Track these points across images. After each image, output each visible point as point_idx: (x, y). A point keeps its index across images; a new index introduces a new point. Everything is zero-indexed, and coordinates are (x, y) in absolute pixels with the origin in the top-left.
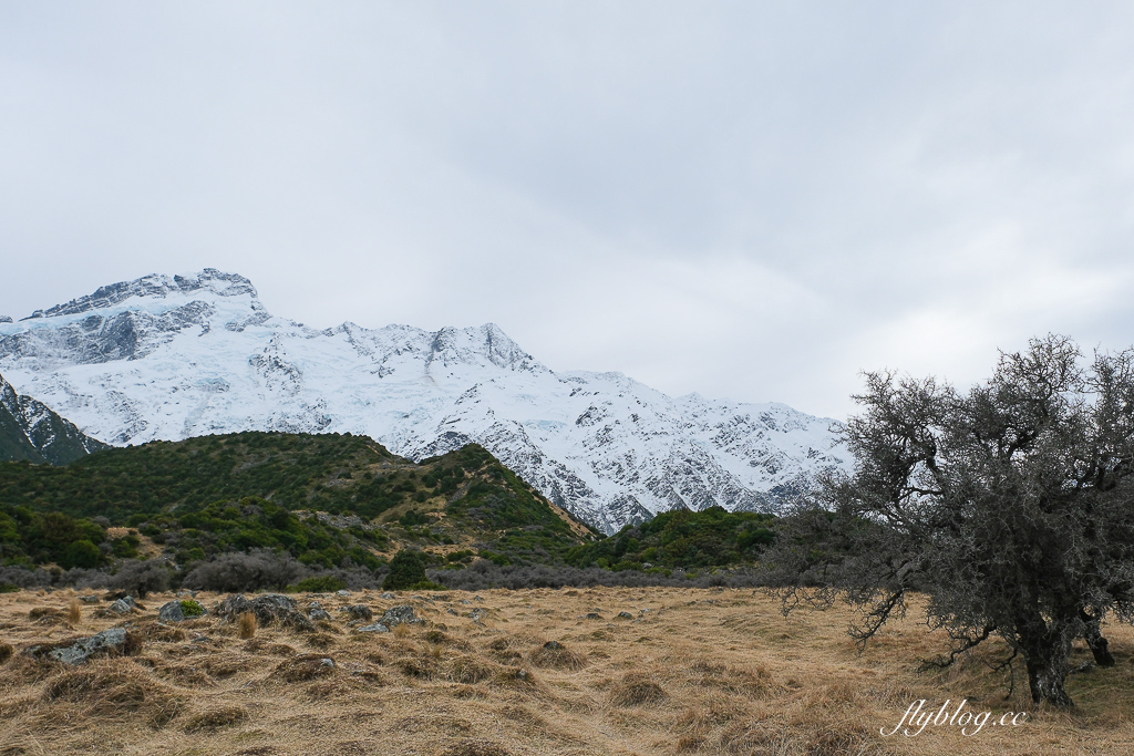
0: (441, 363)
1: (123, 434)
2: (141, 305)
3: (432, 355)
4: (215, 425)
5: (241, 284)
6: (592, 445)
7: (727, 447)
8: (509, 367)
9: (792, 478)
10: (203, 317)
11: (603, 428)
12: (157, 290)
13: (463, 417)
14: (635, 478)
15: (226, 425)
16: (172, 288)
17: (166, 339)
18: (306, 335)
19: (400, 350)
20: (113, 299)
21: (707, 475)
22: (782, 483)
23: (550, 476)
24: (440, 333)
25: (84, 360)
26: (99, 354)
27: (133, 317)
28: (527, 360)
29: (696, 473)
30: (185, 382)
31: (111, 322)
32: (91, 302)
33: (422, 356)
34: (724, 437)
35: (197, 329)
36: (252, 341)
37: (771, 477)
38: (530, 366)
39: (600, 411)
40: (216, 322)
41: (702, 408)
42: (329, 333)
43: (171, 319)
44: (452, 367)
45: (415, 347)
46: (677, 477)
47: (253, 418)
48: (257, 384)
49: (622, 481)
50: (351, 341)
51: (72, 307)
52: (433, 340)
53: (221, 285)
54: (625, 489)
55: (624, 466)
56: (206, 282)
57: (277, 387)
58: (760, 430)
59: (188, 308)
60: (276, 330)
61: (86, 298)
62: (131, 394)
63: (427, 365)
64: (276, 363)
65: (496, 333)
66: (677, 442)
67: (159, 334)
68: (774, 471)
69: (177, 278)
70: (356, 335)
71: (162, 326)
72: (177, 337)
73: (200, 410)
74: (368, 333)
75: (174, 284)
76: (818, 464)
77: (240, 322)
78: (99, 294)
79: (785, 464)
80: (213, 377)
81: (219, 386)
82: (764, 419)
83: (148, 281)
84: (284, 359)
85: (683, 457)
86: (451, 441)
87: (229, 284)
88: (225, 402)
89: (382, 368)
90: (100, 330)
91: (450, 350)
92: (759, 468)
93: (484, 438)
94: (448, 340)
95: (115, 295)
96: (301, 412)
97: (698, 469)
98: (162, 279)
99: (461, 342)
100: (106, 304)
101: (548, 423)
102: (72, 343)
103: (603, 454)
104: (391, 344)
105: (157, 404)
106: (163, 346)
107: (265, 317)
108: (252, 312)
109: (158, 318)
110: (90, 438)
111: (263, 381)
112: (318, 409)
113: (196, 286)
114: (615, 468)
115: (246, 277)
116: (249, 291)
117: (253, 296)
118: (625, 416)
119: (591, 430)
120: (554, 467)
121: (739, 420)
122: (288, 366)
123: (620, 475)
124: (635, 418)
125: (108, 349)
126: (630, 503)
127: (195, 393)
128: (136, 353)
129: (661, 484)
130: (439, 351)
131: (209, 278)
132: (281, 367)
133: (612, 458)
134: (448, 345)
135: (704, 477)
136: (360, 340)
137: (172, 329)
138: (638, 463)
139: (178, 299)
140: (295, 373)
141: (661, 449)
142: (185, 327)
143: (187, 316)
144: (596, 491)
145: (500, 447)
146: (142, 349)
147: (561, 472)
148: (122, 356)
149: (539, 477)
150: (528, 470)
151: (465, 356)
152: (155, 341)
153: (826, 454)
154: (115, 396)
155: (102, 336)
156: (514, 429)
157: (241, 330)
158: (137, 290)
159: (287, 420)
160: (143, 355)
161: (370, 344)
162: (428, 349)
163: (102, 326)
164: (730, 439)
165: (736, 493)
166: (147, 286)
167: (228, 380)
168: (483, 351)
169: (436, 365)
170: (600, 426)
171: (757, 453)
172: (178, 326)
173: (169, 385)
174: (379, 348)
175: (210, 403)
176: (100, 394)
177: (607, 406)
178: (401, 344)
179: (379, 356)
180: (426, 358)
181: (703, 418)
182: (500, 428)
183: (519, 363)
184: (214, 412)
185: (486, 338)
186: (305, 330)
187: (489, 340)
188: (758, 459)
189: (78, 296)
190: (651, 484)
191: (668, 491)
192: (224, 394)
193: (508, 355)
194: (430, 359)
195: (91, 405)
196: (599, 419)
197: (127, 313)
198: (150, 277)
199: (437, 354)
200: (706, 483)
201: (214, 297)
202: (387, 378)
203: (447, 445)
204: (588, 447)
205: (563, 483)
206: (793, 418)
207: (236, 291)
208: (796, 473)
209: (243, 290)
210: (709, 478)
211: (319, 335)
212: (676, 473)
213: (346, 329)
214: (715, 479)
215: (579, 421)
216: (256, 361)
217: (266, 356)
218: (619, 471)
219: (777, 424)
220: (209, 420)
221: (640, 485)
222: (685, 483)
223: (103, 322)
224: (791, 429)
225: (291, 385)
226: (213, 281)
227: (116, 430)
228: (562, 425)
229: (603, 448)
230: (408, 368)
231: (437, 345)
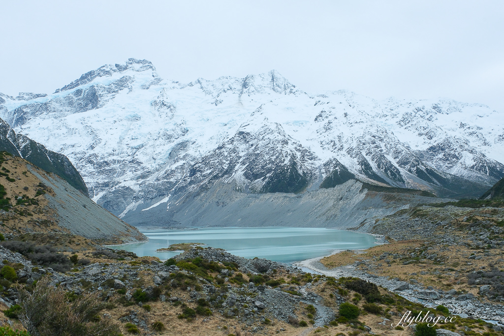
0: (247, 94)
1: (91, 146)
2: (100, 81)
3: (243, 91)
4: (133, 138)
5: (147, 64)
6: (321, 132)
7: (406, 126)
8: (283, 93)
9: (441, 141)
10: (129, 84)
11: (328, 122)
12: (107, 73)
13: (250, 123)
14: (341, 148)
15: (139, 137)
16: (115, 71)
17: (112, 97)
18: (180, 87)
19: (226, 90)
20: (89, 80)
21: (385, 144)
22: (435, 144)
23: (291, 151)
24: (246, 78)
25: (77, 111)
26: (83, 108)
27: (96, 88)
28: (292, 88)
29: (378, 143)
30: (120, 118)
31: (86, 91)
32: (79, 82)
33: (237, 92)
34: (405, 121)
35: (126, 90)
36: (152, 94)
37: (429, 141)
38: (293, 91)
39: (328, 113)
40: (136, 86)
41: (396, 104)
42: (191, 85)
43: (113, 86)
44: (252, 96)
45: (233, 87)
46: (365, 146)
47: (151, 133)
48: (154, 115)
49: (335, 150)
50: (202, 88)
51: (71, 86)
52: (243, 82)
53: (137, 66)
54: (335, 155)
55: (337, 142)
56: (130, 66)
57: (164, 116)
58: (430, 114)
59: (121, 80)
60: (165, 86)
61: (77, 81)
62: (95, 126)
63: (240, 97)
64: (163, 103)
65: (276, 75)
66: (368, 126)
67: (108, 95)
68: (431, 138)
69: (117, 66)
70: (204, 84)
71: (109, 91)
72: (117, 95)
73: (127, 131)
74: (210, 82)
75: (115, 68)
76: (466, 131)
77: (147, 84)
78: (83, 78)
79: (438, 133)
80: (133, 114)
81: (136, 118)
82: (434, 108)
83: (103, 68)
84: (167, 101)
85: (371, 134)
86: (241, 137)
87: (141, 65)
88: (138, 126)
89: (217, 101)
90: (82, 96)
91: (252, 87)
92: (423, 136)
93: (258, 134)
94: (250, 82)
95: (89, 77)
96: (174, 127)
97: (380, 141)
98: (110, 67)
99: (257, 82)
100: (85, 83)
101: (298, 122)
102: (71, 103)
103: (326, 136)
104: (221, 87)
105: (107, 130)
106: (110, 101)
107: (159, 80)
108: (153, 78)
109: (107, 87)
110: (50, 151)
111: (157, 113)
112: (182, 125)
113: (126, 68)
114: (332, 144)
115: (149, 60)
116: (151, 67)
117: (153, 70)
118: (340, 114)
119: (322, 123)
120: (295, 146)
121: (418, 110)
122: (168, 105)
123: (334, 148)
124: (346, 115)
125: (86, 105)
126: (334, 162)
127: (125, 122)
128: (98, 106)
129: (355, 151)
130: (246, 88)
131: (131, 63)
132: (165, 105)
133: (331, 138)
134: (250, 84)
135: (382, 145)
136: (206, 86)
137: (114, 92)
138: (344, 140)
139: (117, 76)
140: (172, 108)
141: (358, 131)
142: (121, 90)
143: (121, 84)
144: (320, 157)
145: (265, 137)
146: (101, 103)
147: (298, 148)
148: (93, 107)
149: (284, 152)
150: (279, 149)
151: (259, 89)
152: (107, 99)
153: (471, 125)
154: (87, 128)
155: (83, 99)
156: (273, 127)
157: (148, 88)
158: (99, 74)
159: (167, 132)
160: (101, 106)
161: (211, 88)
162: (240, 87)
163: (83, 94)
164: (408, 121)
165: (399, 153)
166: (103, 71)
167: (140, 114)
168: (269, 86)
169: (245, 96)
170: (326, 121)
171: (422, 128)
172: (117, 90)
173: (112, 120)
174: (215, 90)
175: (132, 127)
176: (80, 127)
177: (332, 110)
178: (226, 87)
179: (215, 94)
180: (239, 93)
181: (396, 110)
182: (266, 127)
183: (288, 90)
184: (133, 131)
185: (271, 78)
186: (179, 85)
187: (273, 79)
188: (423, 132)
189: (73, 80)
190: (349, 152)
191: (358, 154)
192: (138, 122)
193: (283, 86)
194: (242, 93)
195: (77, 133)
196: (327, 117)
197: (93, 86)
198: (104, 66)
199: (245, 90)
200: (384, 148)
201: (134, 73)
202: (219, 105)
203: (240, 138)
204: (319, 133)
205: (298, 154)
206: (453, 105)
207: (145, 68)
208: (444, 138)
209: (148, 67)
210: (385, 145)
211: (186, 86)
212: (364, 144)
213: (199, 81)
214: (389, 145)
215: (316, 119)
216: (154, 103)
217: (158, 101)
218: (334, 145)
219: (443, 110)
220: (131, 135)
221: (344, 152)
222: (369, 149)
223: (83, 92)
224: (451, 112)
225: (170, 114)
226: (133, 65)
227: (89, 144)
228: (306, 122)
229: (327, 133)
230: (230, 99)
231: (245, 85)
